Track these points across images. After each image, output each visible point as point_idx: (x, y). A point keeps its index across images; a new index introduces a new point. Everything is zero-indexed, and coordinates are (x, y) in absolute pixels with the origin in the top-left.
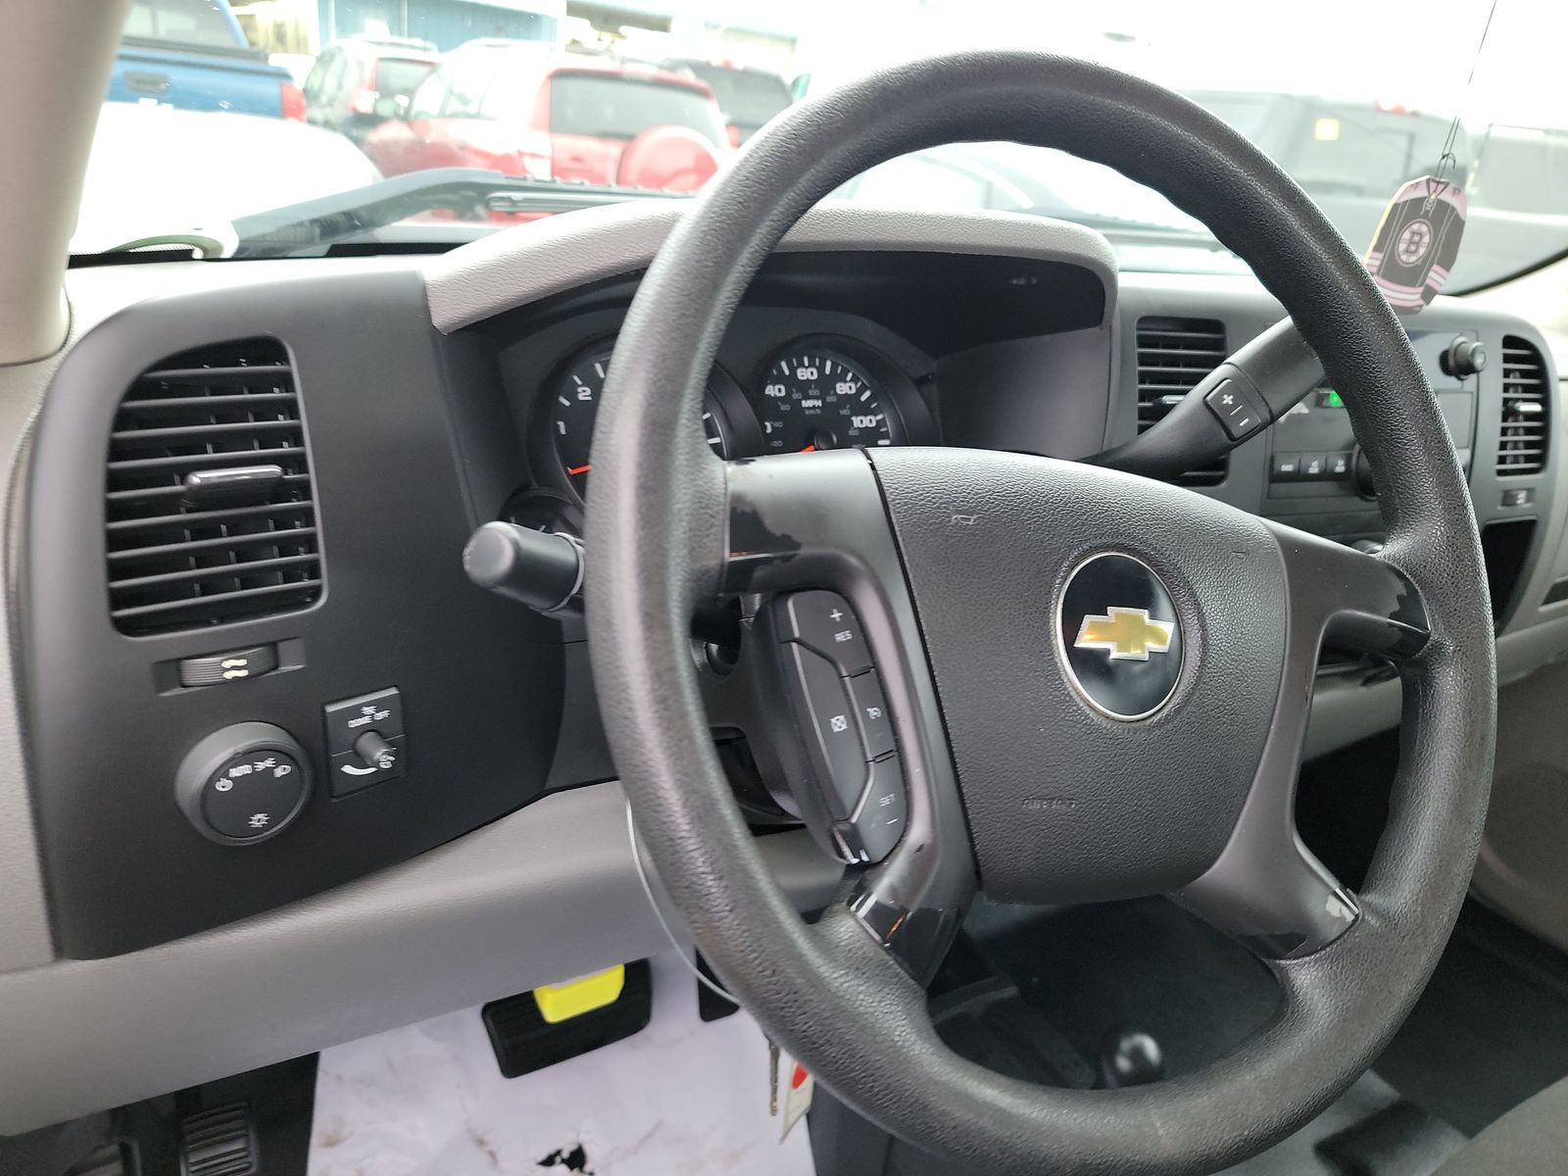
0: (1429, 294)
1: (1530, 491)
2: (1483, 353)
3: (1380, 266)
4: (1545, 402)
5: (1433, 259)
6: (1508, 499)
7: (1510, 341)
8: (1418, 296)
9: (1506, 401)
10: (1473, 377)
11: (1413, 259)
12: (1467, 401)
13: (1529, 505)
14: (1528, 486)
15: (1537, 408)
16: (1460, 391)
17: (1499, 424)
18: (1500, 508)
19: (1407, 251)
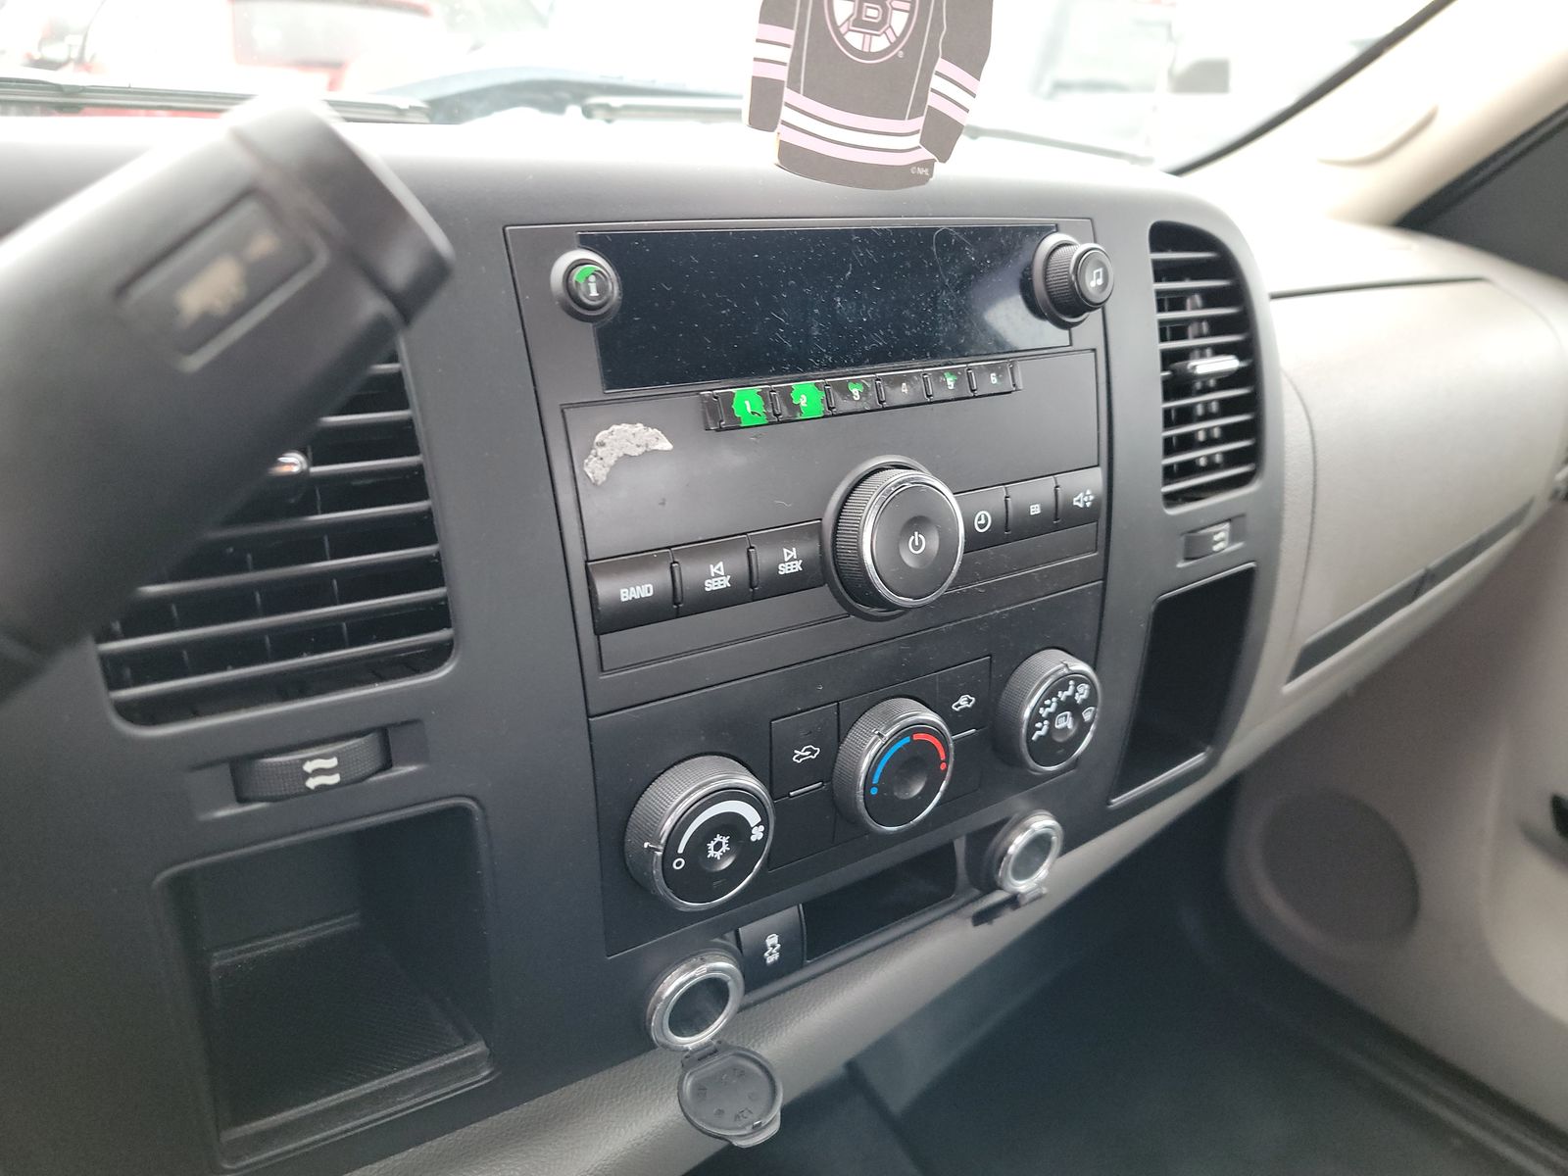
0: (942, 135)
1: (1236, 521)
2: (1101, 264)
3: (796, 58)
4: (1248, 349)
5: (933, 41)
6: (1194, 544)
7: (1165, 235)
8: (915, 140)
9: (1169, 359)
10: (1093, 318)
11: (879, 43)
12: (1083, 370)
13: (1238, 545)
14: (1232, 513)
15: (1230, 363)
16: (1068, 350)
17: (1158, 405)
18: (1181, 565)
19: (859, 23)
